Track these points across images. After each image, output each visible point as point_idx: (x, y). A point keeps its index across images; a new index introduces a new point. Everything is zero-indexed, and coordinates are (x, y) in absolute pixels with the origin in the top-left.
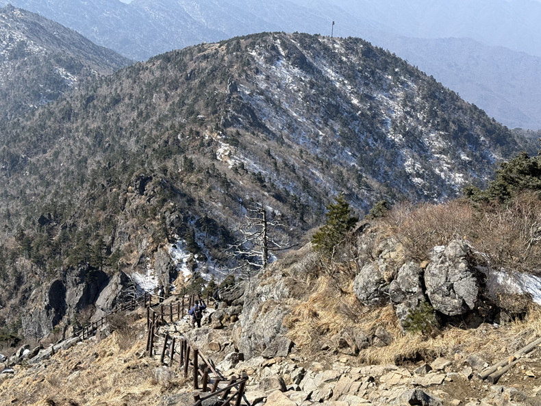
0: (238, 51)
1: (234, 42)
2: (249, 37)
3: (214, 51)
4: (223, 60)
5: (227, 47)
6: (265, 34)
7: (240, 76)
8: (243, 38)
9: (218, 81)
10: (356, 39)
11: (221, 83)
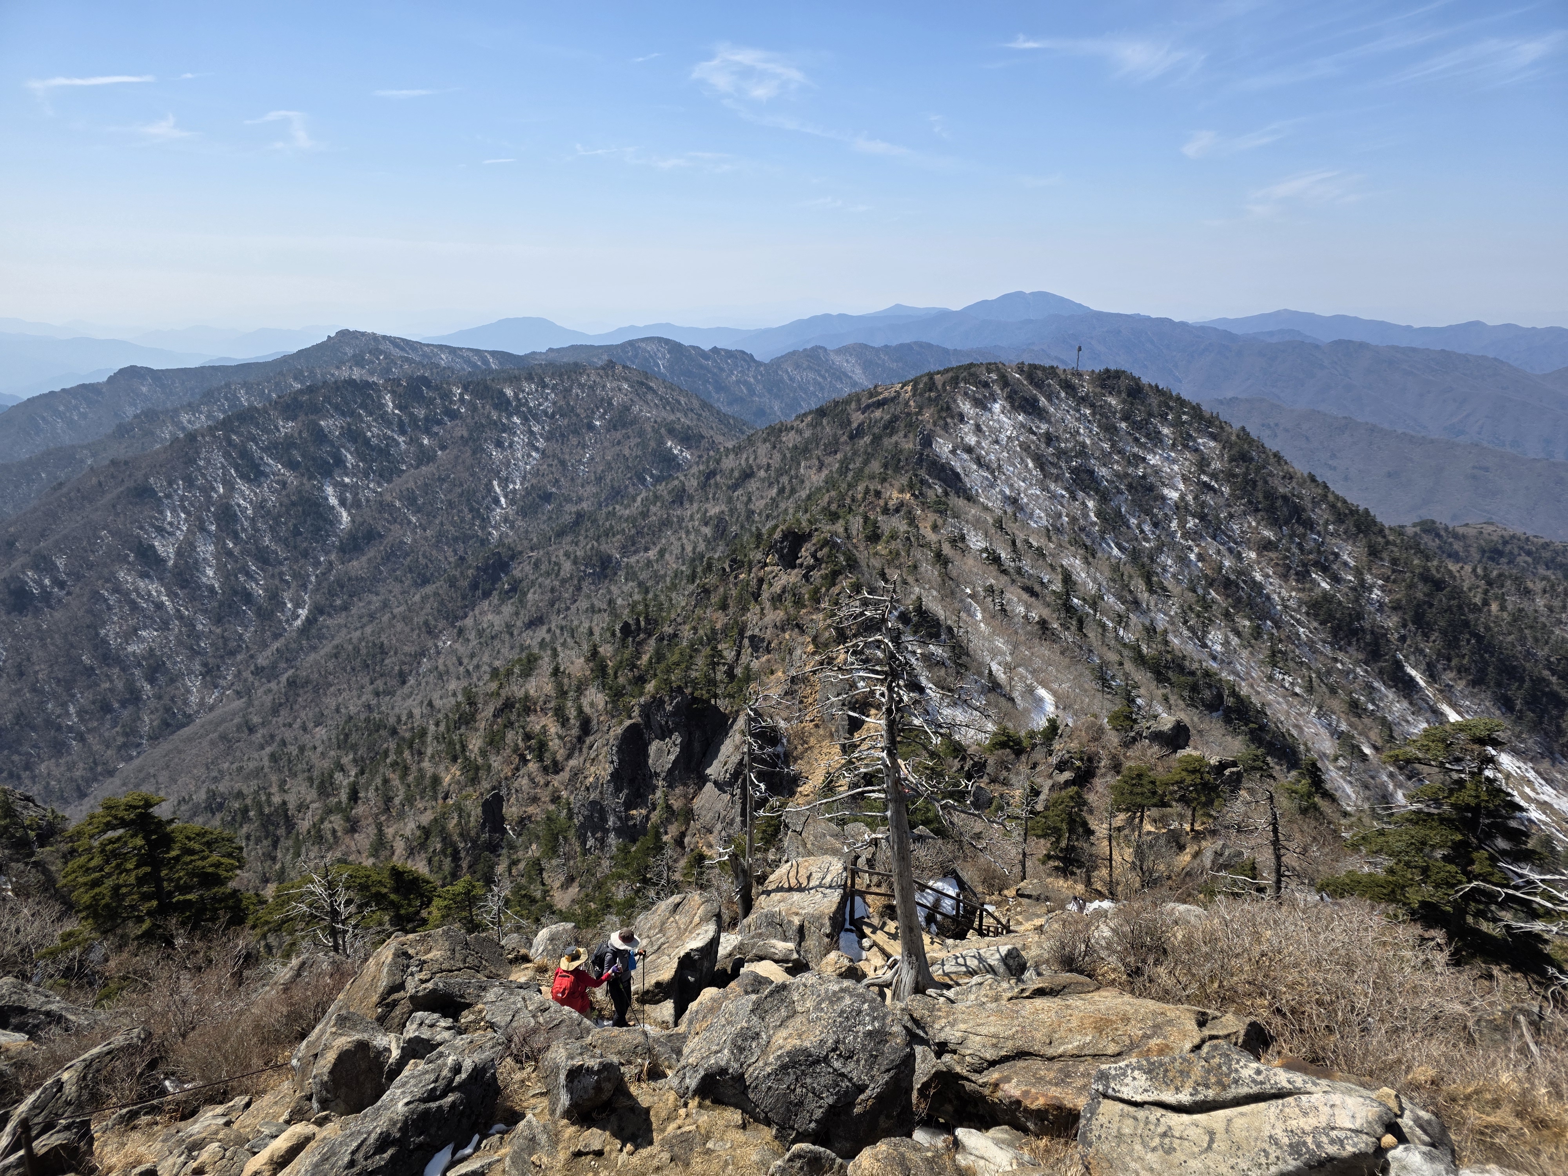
0: (930, 390)
1: (925, 379)
2: (947, 371)
3: (893, 394)
4: (907, 404)
5: (915, 389)
6: (971, 365)
7: (935, 424)
8: (938, 373)
9: (902, 434)
10: (1117, 372)
11: (905, 436)
